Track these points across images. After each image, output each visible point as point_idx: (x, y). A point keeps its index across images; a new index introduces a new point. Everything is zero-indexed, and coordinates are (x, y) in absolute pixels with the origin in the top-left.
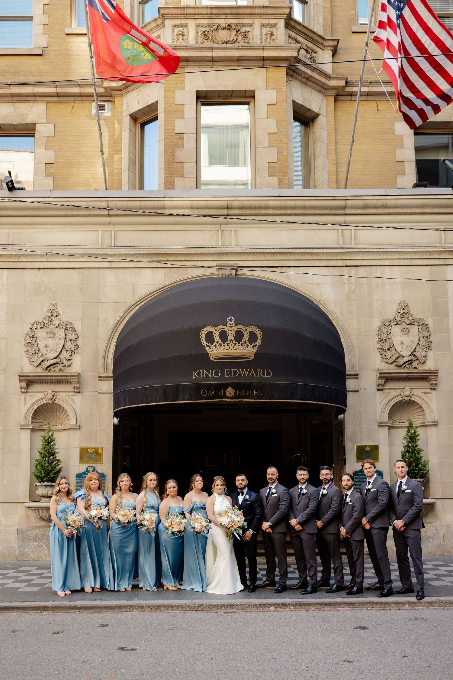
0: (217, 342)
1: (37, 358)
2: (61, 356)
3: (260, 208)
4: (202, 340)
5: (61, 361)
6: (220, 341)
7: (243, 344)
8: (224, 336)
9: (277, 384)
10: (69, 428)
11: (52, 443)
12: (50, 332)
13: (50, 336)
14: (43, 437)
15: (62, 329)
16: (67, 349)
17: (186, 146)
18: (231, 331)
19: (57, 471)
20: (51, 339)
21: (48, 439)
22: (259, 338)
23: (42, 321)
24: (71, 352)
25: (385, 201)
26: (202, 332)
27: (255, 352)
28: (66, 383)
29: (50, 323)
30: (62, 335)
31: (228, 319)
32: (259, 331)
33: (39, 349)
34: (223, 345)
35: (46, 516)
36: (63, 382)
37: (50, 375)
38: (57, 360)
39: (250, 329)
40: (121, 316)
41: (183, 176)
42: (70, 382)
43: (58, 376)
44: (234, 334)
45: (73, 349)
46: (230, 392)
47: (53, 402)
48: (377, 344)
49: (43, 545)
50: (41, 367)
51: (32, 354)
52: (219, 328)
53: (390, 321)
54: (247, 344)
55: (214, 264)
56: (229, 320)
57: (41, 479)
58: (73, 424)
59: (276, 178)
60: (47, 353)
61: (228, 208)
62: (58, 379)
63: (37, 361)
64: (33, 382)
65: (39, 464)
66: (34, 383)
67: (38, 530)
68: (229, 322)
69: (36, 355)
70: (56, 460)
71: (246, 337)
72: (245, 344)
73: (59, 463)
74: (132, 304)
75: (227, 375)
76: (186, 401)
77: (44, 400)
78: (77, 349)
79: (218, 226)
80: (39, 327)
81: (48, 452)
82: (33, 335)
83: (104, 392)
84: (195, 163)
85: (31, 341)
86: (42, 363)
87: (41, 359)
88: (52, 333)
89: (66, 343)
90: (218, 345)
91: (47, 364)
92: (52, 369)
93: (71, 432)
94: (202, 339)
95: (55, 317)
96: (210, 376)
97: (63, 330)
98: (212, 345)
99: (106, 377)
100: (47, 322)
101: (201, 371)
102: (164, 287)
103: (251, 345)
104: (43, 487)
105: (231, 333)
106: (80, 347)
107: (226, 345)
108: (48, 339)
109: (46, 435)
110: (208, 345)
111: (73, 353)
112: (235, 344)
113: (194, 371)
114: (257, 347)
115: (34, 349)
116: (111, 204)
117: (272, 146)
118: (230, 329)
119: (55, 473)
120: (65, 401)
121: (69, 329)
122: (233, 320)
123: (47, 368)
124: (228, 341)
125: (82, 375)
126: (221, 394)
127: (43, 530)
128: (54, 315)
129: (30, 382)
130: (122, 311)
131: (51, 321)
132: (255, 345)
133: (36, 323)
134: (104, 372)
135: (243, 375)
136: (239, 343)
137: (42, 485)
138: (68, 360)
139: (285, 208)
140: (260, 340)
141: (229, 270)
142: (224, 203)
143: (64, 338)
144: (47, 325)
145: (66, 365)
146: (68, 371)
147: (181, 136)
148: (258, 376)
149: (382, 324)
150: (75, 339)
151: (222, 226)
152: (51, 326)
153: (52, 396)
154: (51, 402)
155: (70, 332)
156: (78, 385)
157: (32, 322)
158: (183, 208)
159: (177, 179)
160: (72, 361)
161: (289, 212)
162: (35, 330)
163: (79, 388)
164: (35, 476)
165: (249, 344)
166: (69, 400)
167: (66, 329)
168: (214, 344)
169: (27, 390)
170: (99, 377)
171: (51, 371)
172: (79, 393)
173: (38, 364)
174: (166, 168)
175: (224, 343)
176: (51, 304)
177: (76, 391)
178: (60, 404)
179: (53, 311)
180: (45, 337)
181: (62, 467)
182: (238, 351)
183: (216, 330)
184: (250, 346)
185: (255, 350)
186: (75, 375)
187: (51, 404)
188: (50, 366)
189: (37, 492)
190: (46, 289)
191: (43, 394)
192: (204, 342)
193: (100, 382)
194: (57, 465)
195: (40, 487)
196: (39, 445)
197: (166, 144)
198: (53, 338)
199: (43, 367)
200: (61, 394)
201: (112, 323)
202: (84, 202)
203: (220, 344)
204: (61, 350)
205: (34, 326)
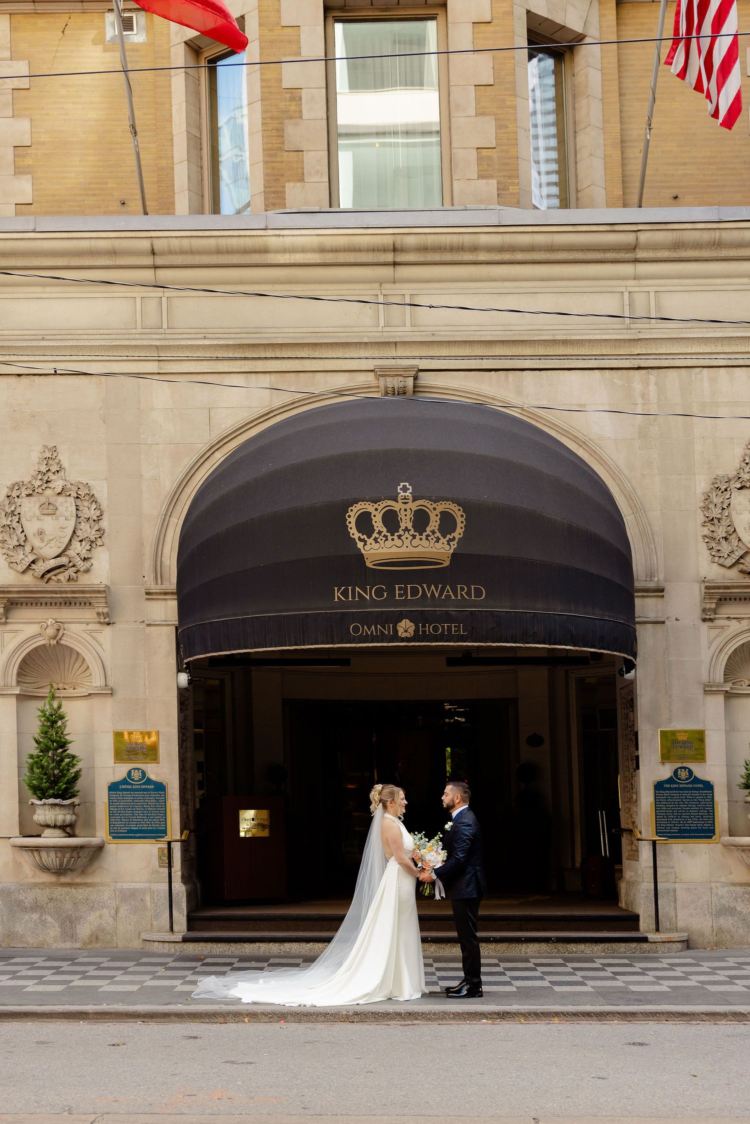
0: (380, 533)
1: (22, 556)
2: (68, 553)
3: (461, 249)
4: (351, 528)
5: (70, 562)
6: (385, 530)
7: (428, 536)
8: (391, 520)
9: (495, 613)
10: (90, 695)
11: (59, 723)
12: (47, 504)
13: (46, 512)
14: (42, 712)
15: (68, 498)
16: (80, 538)
17: (305, 115)
18: (405, 510)
19: (73, 778)
20: (50, 518)
21: (52, 716)
22: (459, 525)
23: (30, 482)
24: (89, 543)
25: (717, 234)
26: (350, 513)
27: (452, 551)
28: (83, 604)
29: (46, 485)
30: (70, 509)
31: (399, 487)
32: (459, 510)
33: (26, 537)
34: (390, 537)
35: (55, 863)
36: (75, 603)
37: (50, 589)
38: (63, 560)
39: (442, 506)
40: (185, 471)
41: (302, 180)
42: (90, 603)
43: (66, 592)
44: (412, 516)
45: (93, 538)
46: (405, 627)
47: (57, 642)
48: (699, 528)
49: (49, 919)
50: (31, 572)
51: (11, 547)
52: (382, 506)
53: (729, 481)
54: (436, 535)
55: (370, 364)
56: (401, 489)
57: (41, 792)
58: (99, 685)
59: (494, 182)
60: (42, 545)
61: (395, 250)
62: (66, 597)
63: (23, 562)
64: (17, 604)
65: (36, 762)
66: (20, 605)
67: (39, 891)
68: (402, 494)
69: (20, 551)
70: (69, 756)
71: (434, 523)
72: (433, 537)
73: (75, 762)
74: (207, 447)
75: (400, 595)
76: (321, 644)
77: (41, 638)
78: (100, 537)
79: (377, 286)
80: (23, 494)
81: (53, 741)
82: (13, 509)
83: (157, 623)
84: (327, 152)
85: (9, 523)
86: (33, 566)
87: (31, 558)
88: (51, 507)
89: (79, 526)
90: (381, 537)
91: (43, 568)
92: (53, 577)
93: (95, 701)
94: (350, 526)
95: (54, 473)
96: (368, 597)
97: (71, 500)
98: (369, 537)
99: (161, 594)
100: (39, 483)
101: (350, 588)
102: (270, 412)
103: (445, 537)
104: (47, 807)
105: (406, 515)
106: (106, 534)
107: (395, 537)
108: (42, 517)
109: (48, 707)
110: (362, 537)
111: (94, 545)
112: (414, 537)
113: (336, 588)
114: (455, 542)
115: (15, 538)
116: (159, 245)
117: (483, 114)
118: (404, 507)
119: (68, 780)
120: (83, 641)
121: (82, 498)
122: (409, 489)
123: (43, 576)
124: (400, 530)
125: (112, 588)
126: (389, 632)
127: (48, 891)
128: (53, 469)
129: (12, 604)
130: (187, 462)
131: (47, 482)
132: (451, 537)
133: (18, 486)
134: (157, 583)
135: (429, 596)
136: (421, 534)
137: (45, 804)
138: (85, 559)
139: (512, 249)
140: (462, 528)
141: (401, 379)
142: (388, 241)
143: (75, 515)
144: (40, 490)
145: (82, 570)
146: (85, 581)
147: (294, 94)
148: (459, 598)
149: (712, 487)
150: (95, 518)
151: (385, 286)
152: (48, 492)
153: (55, 631)
154: (55, 642)
155: (86, 504)
156: (105, 610)
157: (9, 484)
158: (303, 250)
159: (289, 186)
160: (92, 561)
161: (520, 256)
162: (16, 499)
163: (106, 615)
164: (30, 786)
165: (440, 537)
166: (89, 639)
167: (77, 497)
168: (373, 537)
169: (7, 619)
170: (147, 594)
171: (51, 582)
172: (109, 624)
173: (25, 567)
174: (266, 162)
175: (392, 535)
176: (45, 447)
177: (102, 620)
178: (72, 646)
179: (50, 462)
180: (38, 513)
181: (80, 770)
182: (420, 549)
183: (376, 510)
184: (442, 540)
185: (453, 547)
186: (101, 589)
187: (54, 645)
188: (49, 571)
189: (35, 817)
190: (34, 416)
191: (37, 626)
192: (354, 533)
193: (149, 603)
194: (71, 765)
195: (41, 807)
196: (35, 727)
197: (264, 112)
198: (54, 516)
199: (36, 574)
200: (74, 627)
201: (168, 485)
202: (103, 240)
203: (385, 536)
204: (70, 540)
205: (15, 491)
